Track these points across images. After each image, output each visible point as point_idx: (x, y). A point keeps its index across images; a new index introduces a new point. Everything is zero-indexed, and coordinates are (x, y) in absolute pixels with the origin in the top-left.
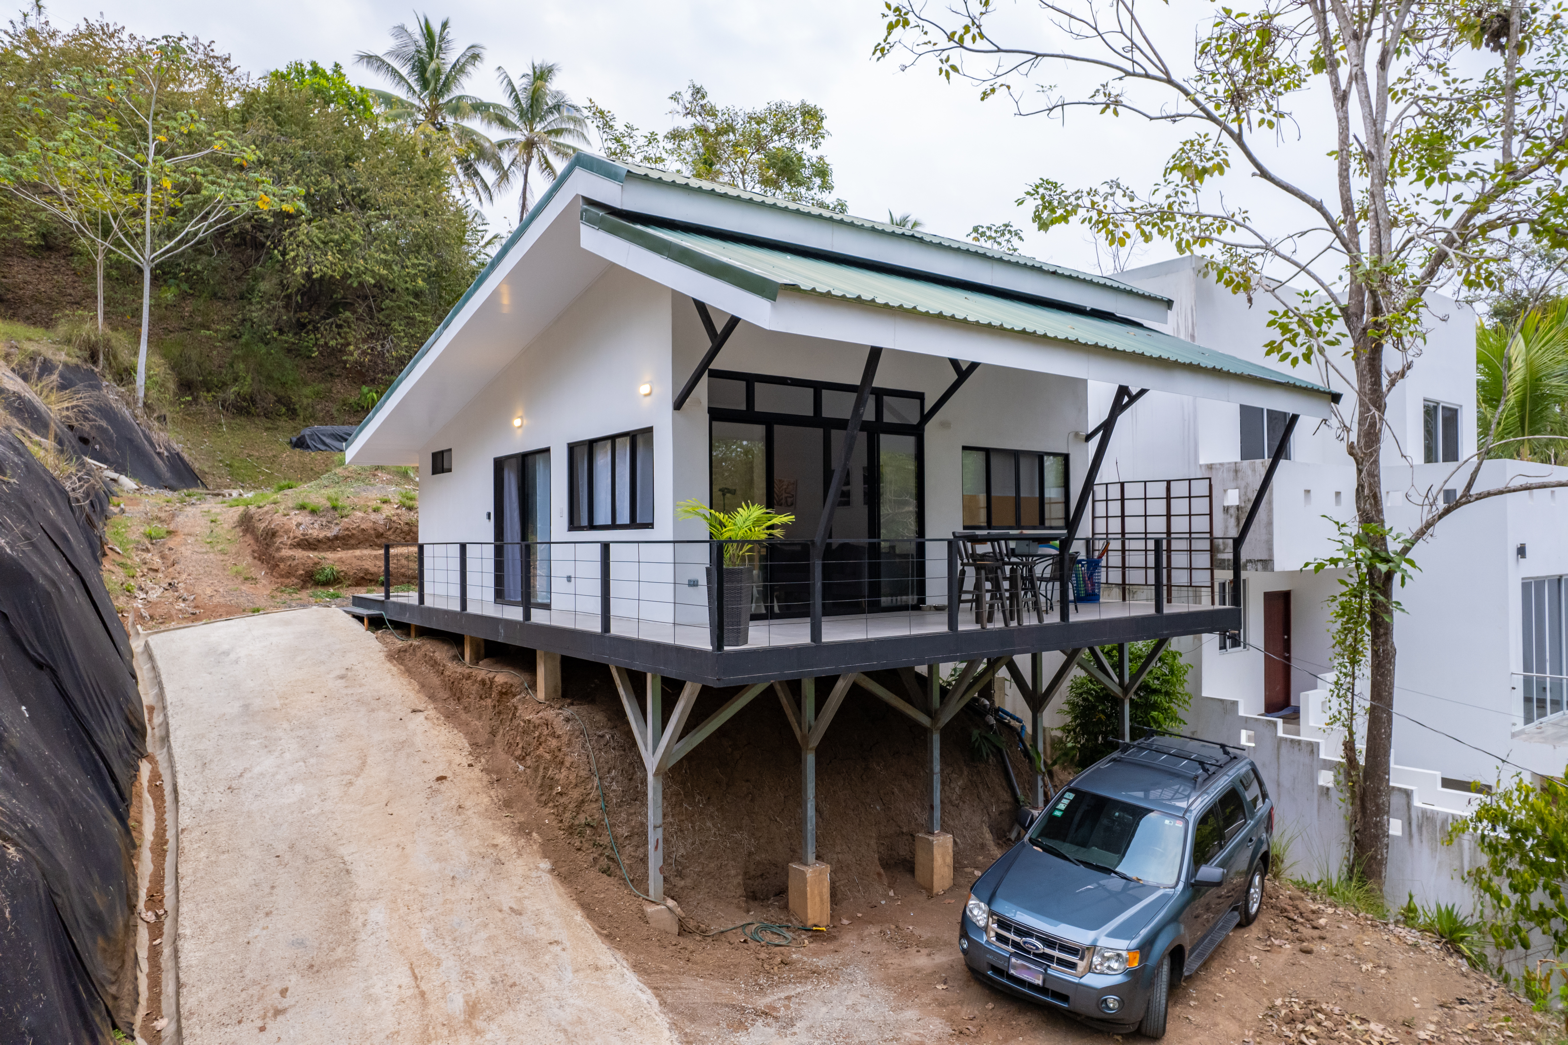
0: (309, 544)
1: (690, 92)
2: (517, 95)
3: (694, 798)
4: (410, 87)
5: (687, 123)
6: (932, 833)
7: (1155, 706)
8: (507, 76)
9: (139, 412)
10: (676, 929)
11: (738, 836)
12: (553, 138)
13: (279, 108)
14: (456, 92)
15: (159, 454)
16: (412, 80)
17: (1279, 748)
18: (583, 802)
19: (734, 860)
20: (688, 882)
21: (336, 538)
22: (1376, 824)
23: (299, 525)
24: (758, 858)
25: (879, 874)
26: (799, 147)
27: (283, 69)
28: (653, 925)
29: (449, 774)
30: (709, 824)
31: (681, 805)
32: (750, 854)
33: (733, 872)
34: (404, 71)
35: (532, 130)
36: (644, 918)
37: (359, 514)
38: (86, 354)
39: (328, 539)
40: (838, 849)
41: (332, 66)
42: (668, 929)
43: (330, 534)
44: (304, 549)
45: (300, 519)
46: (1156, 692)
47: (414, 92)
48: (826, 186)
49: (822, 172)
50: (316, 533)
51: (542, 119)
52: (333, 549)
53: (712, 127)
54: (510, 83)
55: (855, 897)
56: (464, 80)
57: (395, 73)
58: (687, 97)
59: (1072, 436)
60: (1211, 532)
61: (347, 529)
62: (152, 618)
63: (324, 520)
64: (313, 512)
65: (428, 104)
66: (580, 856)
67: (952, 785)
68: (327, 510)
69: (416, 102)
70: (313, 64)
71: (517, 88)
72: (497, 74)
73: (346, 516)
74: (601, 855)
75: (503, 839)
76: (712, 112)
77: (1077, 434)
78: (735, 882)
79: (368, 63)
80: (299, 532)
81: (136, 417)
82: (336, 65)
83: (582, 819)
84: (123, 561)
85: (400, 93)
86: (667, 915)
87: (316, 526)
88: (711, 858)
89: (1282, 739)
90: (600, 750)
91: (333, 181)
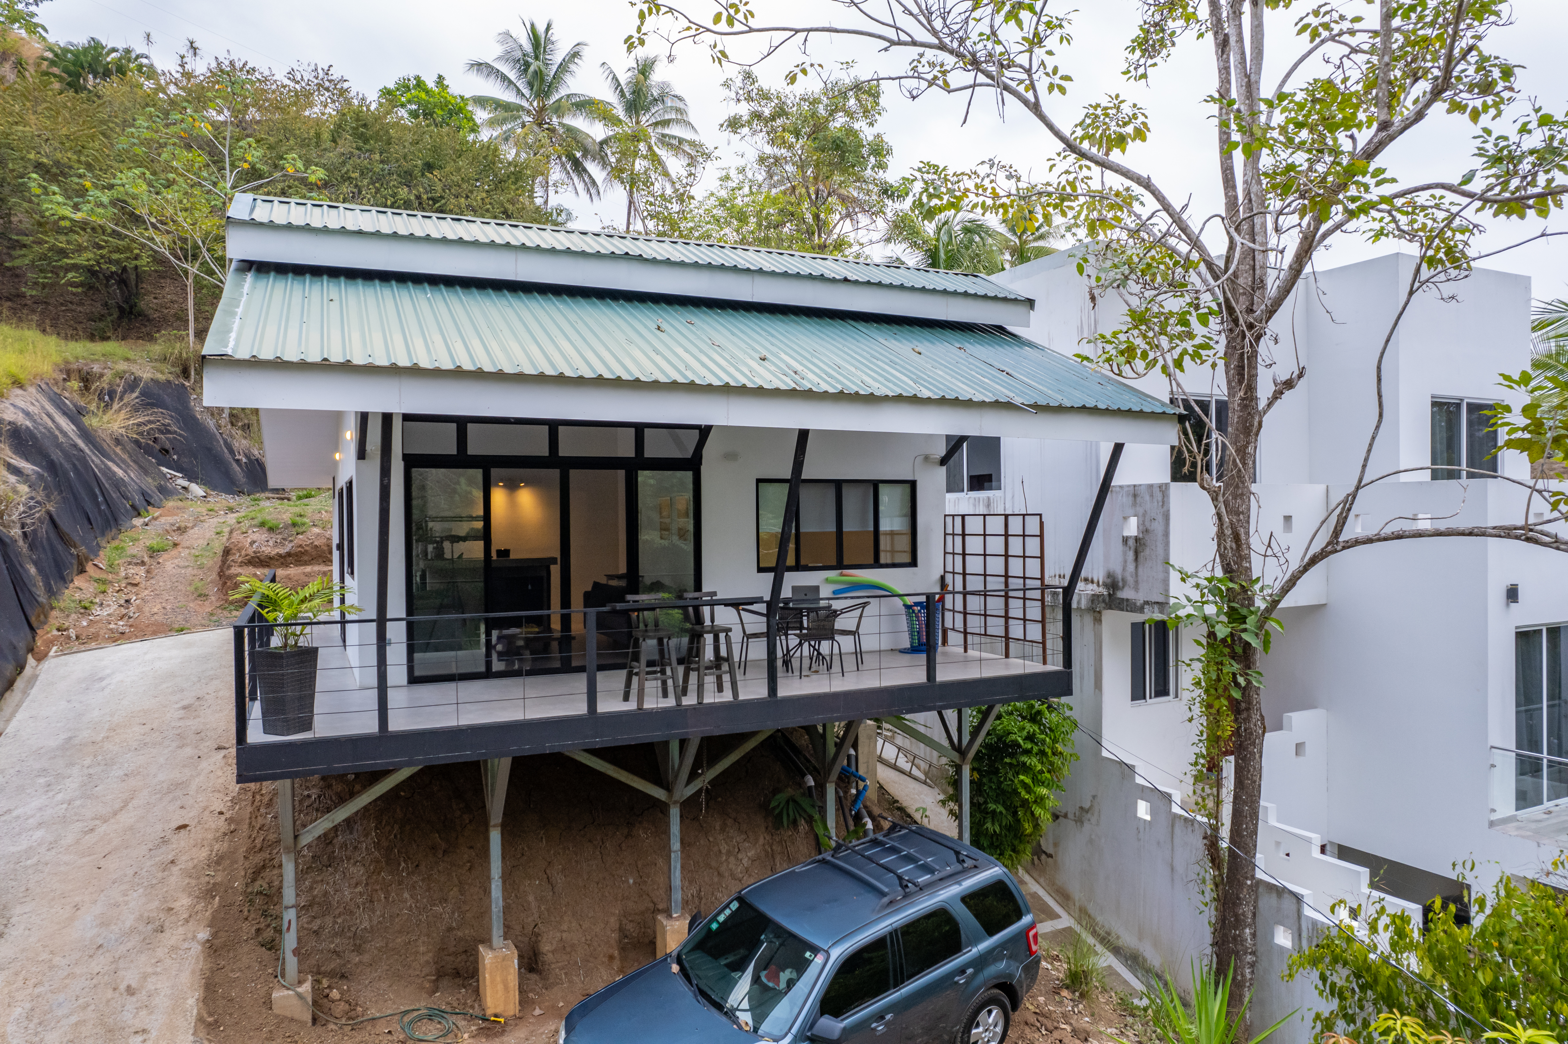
0: (261, 561)
1: (741, 77)
2: (622, 91)
3: (399, 864)
4: (518, 91)
5: (744, 110)
6: (669, 916)
7: (1026, 769)
8: (611, 72)
9: (222, 422)
10: (308, 1017)
11: (438, 909)
12: (660, 130)
13: (365, 126)
14: (563, 92)
15: (238, 461)
16: (521, 84)
17: (1173, 826)
18: (264, 867)
19: (428, 936)
20: (366, 958)
21: (289, 554)
22: (1235, 938)
23: (253, 543)
24: (460, 934)
25: (611, 958)
26: (856, 126)
27: (391, 86)
28: (276, 1010)
29: (192, 823)
30: (406, 895)
31: (379, 873)
32: (450, 929)
33: (422, 949)
34: (512, 75)
35: (638, 123)
36: (268, 1003)
37: (316, 530)
38: (178, 370)
39: (280, 556)
40: (565, 927)
41: (435, 78)
42: (297, 1016)
43: (282, 551)
44: (255, 566)
45: (255, 537)
46: (1028, 752)
47: (523, 95)
48: (882, 166)
49: (880, 150)
50: (269, 550)
51: (648, 110)
52: (285, 565)
53: (767, 112)
54: (615, 78)
55: (571, 982)
56: (568, 78)
57: (504, 78)
58: (739, 82)
59: (919, 460)
60: (1042, 579)
61: (300, 546)
62: (77, 637)
63: (280, 537)
64: (271, 529)
65: (535, 104)
66: (245, 926)
67: (740, 856)
68: (286, 527)
69: (525, 104)
70: (417, 78)
71: (623, 82)
72: (602, 70)
73: (302, 533)
74: (268, 926)
75: (184, 902)
76: (765, 96)
77: (927, 458)
78: (423, 959)
79: (478, 70)
80: (250, 551)
81: (219, 427)
82: (440, 77)
83: (256, 887)
84: (103, 576)
85: (508, 96)
86: (295, 1001)
87: (271, 543)
88: (400, 932)
89: (1176, 816)
90: (300, 811)
91: (410, 192)
